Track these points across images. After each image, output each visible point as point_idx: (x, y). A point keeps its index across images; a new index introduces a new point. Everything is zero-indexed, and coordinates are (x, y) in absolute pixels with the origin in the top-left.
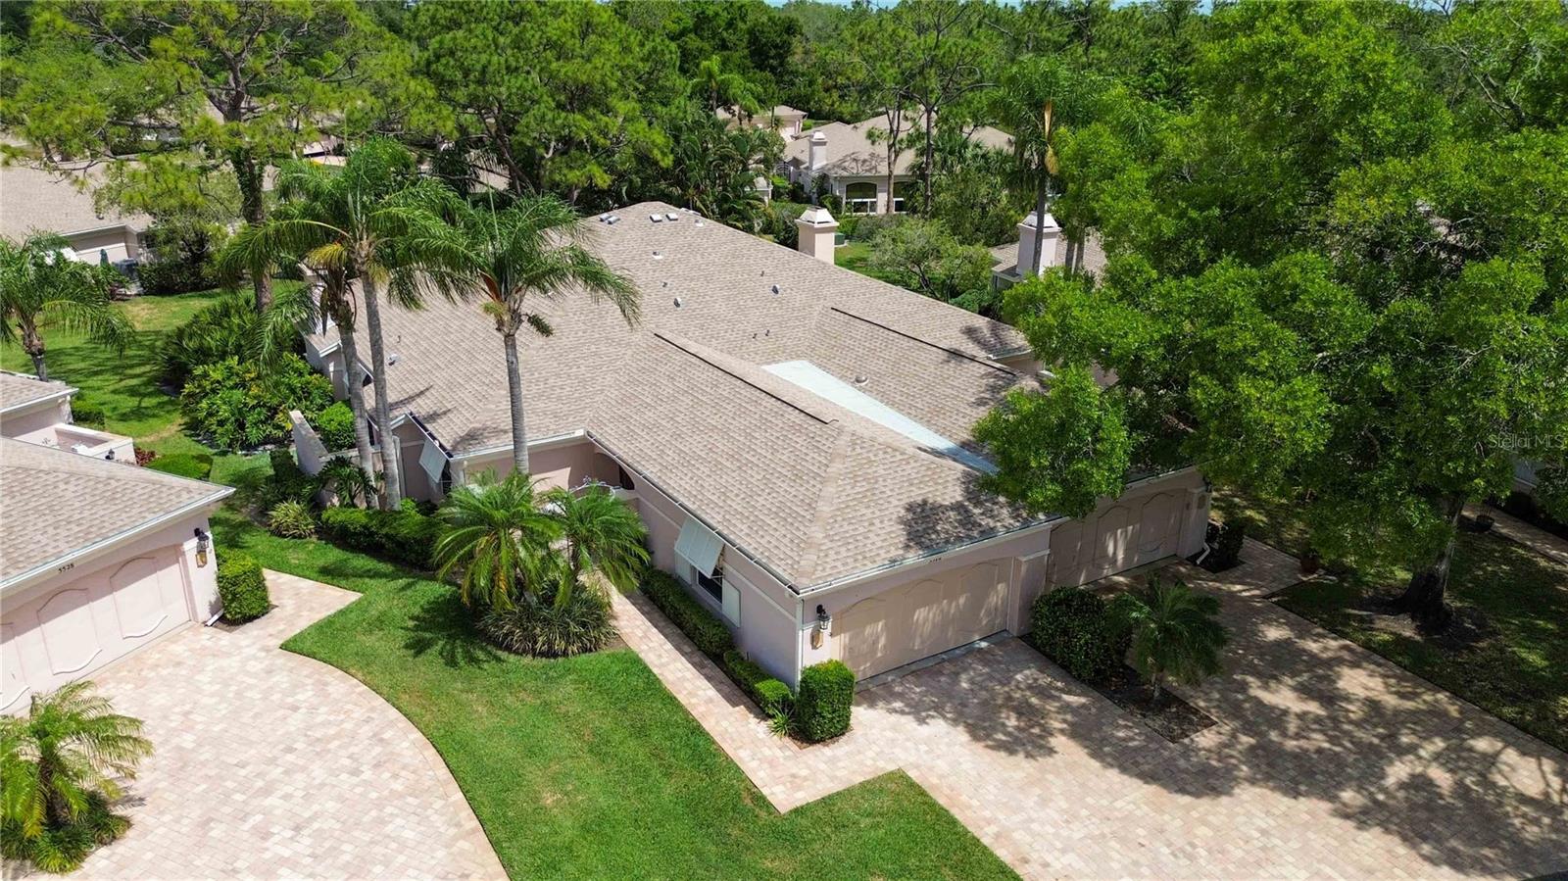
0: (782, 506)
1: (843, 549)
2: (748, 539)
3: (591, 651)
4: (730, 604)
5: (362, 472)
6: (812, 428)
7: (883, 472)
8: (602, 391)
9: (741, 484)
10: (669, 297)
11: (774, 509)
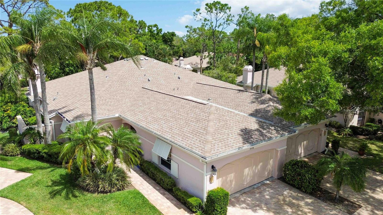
0: (194, 130)
1: (220, 143)
2: (182, 142)
3: (120, 190)
4: (174, 170)
5: (39, 132)
6: (201, 106)
7: (228, 119)
8: (125, 103)
9: (177, 125)
10: (146, 79)
11: (191, 132)
